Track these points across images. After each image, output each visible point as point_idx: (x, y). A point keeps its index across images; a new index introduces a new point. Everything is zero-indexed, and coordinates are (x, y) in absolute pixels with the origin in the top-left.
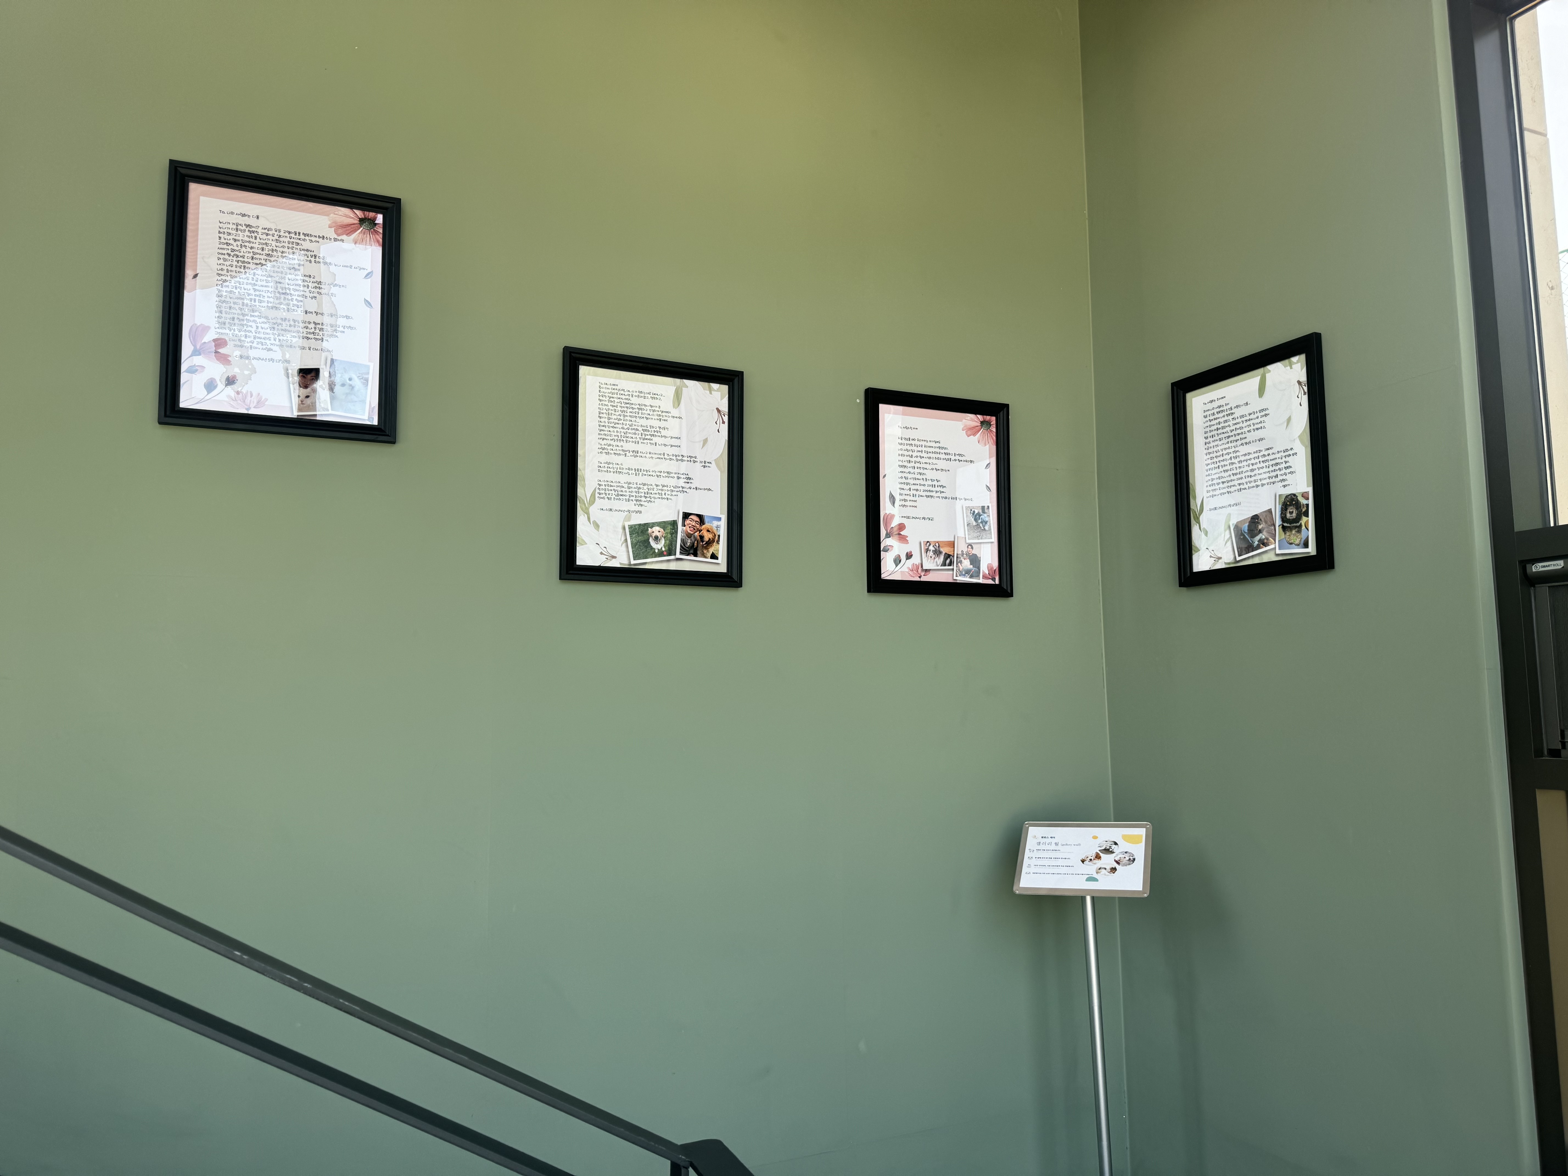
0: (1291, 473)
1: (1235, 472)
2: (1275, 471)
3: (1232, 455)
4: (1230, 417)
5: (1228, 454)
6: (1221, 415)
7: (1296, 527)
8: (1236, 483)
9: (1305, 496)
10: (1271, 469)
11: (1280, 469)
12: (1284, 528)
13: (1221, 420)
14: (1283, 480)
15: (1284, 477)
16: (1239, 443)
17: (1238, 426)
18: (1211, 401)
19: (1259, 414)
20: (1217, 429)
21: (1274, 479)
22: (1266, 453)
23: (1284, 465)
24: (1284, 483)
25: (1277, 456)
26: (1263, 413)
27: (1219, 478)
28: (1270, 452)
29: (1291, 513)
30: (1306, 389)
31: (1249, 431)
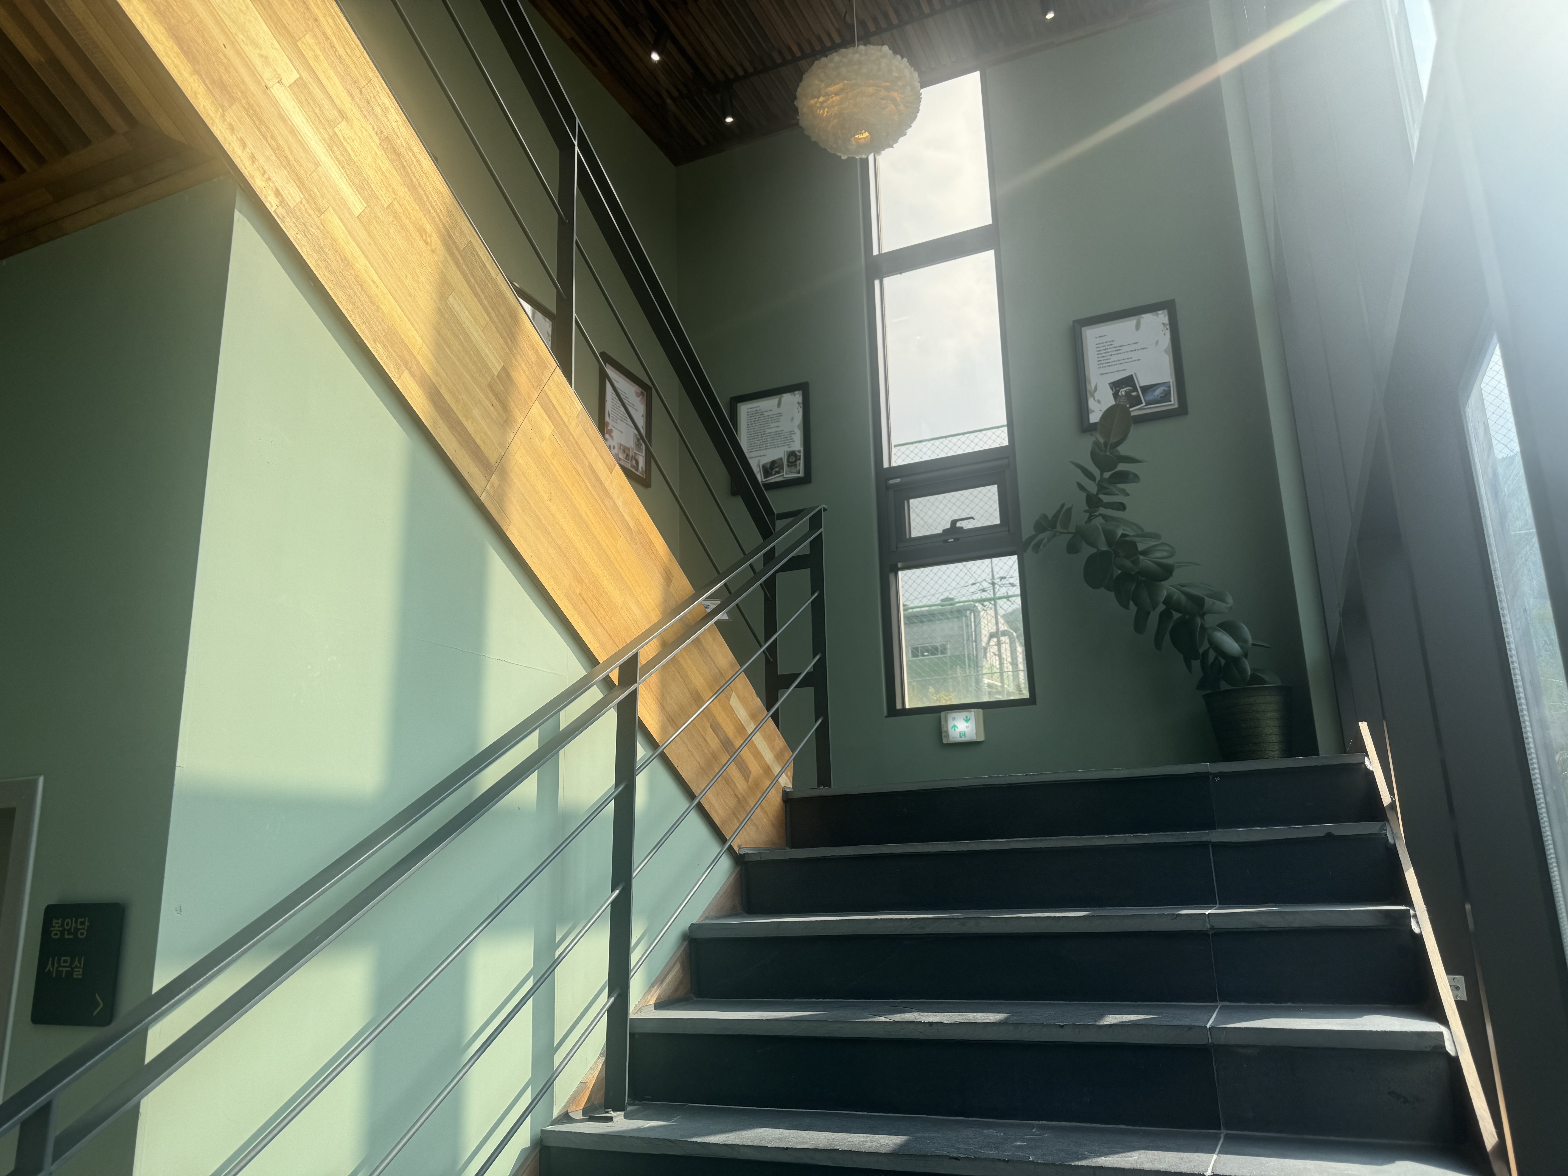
0: (793, 441)
1: (763, 440)
2: (784, 440)
3: (762, 433)
4: (762, 416)
5: (760, 432)
6: (756, 415)
7: (794, 465)
8: (764, 446)
9: (799, 451)
10: (783, 439)
11: (787, 440)
12: (788, 466)
13: (757, 417)
14: (789, 445)
15: (789, 443)
16: (766, 428)
17: (766, 420)
18: (752, 408)
19: (777, 415)
20: (754, 421)
21: (784, 444)
22: (780, 432)
23: (789, 438)
24: (789, 446)
25: (786, 434)
26: (779, 415)
27: (755, 443)
28: (783, 432)
29: (792, 459)
30: (802, 406)
31: (772, 423)
